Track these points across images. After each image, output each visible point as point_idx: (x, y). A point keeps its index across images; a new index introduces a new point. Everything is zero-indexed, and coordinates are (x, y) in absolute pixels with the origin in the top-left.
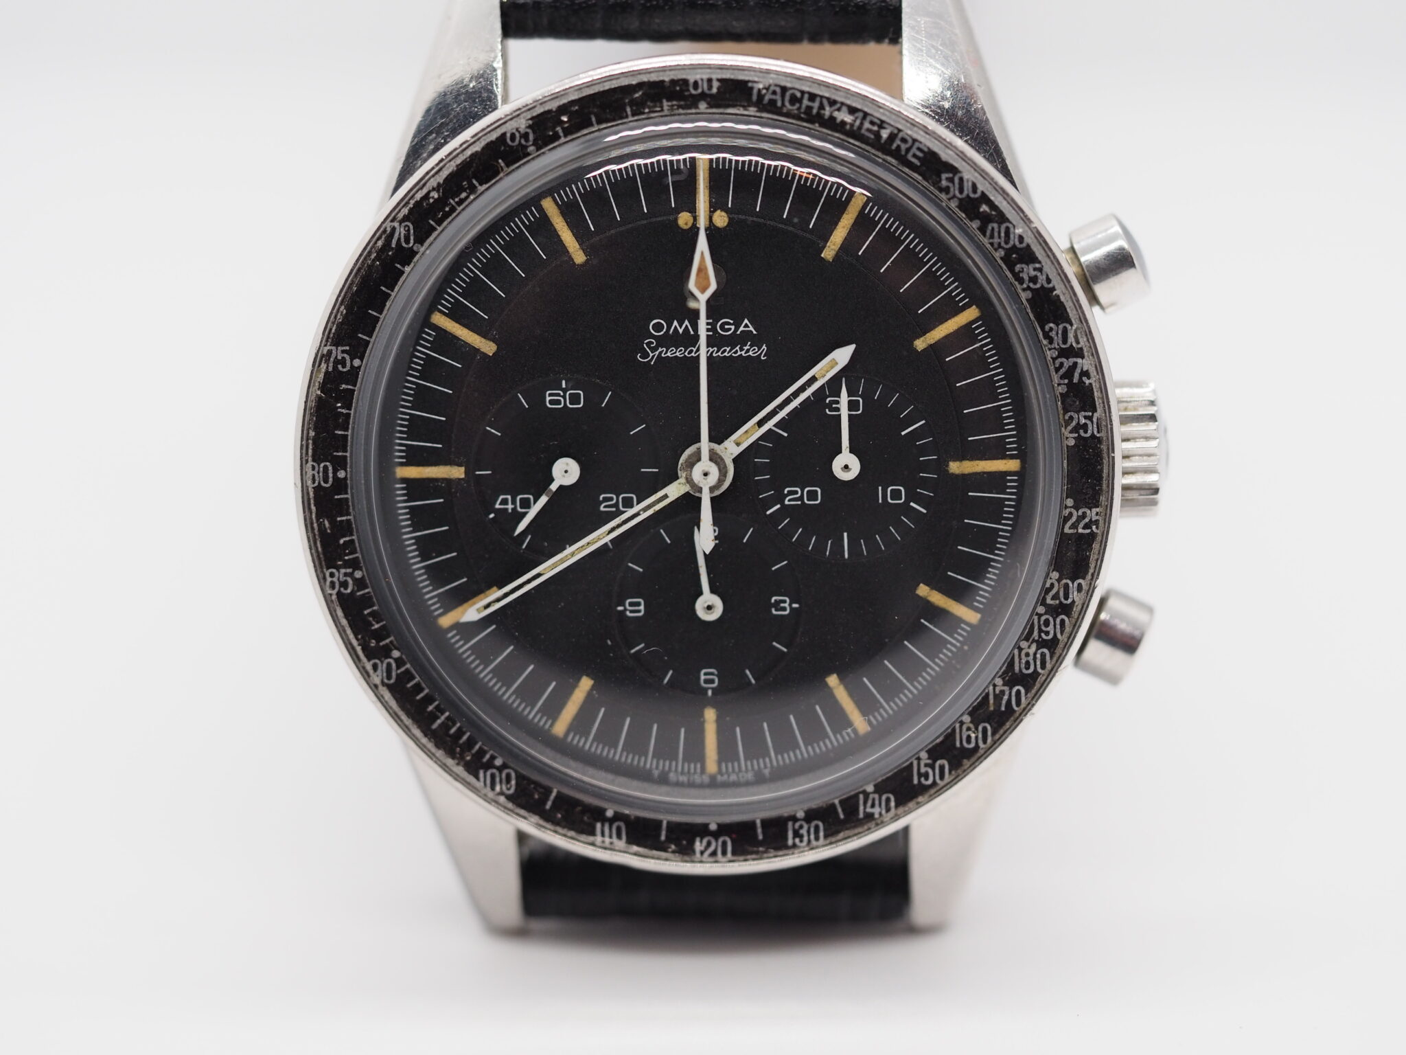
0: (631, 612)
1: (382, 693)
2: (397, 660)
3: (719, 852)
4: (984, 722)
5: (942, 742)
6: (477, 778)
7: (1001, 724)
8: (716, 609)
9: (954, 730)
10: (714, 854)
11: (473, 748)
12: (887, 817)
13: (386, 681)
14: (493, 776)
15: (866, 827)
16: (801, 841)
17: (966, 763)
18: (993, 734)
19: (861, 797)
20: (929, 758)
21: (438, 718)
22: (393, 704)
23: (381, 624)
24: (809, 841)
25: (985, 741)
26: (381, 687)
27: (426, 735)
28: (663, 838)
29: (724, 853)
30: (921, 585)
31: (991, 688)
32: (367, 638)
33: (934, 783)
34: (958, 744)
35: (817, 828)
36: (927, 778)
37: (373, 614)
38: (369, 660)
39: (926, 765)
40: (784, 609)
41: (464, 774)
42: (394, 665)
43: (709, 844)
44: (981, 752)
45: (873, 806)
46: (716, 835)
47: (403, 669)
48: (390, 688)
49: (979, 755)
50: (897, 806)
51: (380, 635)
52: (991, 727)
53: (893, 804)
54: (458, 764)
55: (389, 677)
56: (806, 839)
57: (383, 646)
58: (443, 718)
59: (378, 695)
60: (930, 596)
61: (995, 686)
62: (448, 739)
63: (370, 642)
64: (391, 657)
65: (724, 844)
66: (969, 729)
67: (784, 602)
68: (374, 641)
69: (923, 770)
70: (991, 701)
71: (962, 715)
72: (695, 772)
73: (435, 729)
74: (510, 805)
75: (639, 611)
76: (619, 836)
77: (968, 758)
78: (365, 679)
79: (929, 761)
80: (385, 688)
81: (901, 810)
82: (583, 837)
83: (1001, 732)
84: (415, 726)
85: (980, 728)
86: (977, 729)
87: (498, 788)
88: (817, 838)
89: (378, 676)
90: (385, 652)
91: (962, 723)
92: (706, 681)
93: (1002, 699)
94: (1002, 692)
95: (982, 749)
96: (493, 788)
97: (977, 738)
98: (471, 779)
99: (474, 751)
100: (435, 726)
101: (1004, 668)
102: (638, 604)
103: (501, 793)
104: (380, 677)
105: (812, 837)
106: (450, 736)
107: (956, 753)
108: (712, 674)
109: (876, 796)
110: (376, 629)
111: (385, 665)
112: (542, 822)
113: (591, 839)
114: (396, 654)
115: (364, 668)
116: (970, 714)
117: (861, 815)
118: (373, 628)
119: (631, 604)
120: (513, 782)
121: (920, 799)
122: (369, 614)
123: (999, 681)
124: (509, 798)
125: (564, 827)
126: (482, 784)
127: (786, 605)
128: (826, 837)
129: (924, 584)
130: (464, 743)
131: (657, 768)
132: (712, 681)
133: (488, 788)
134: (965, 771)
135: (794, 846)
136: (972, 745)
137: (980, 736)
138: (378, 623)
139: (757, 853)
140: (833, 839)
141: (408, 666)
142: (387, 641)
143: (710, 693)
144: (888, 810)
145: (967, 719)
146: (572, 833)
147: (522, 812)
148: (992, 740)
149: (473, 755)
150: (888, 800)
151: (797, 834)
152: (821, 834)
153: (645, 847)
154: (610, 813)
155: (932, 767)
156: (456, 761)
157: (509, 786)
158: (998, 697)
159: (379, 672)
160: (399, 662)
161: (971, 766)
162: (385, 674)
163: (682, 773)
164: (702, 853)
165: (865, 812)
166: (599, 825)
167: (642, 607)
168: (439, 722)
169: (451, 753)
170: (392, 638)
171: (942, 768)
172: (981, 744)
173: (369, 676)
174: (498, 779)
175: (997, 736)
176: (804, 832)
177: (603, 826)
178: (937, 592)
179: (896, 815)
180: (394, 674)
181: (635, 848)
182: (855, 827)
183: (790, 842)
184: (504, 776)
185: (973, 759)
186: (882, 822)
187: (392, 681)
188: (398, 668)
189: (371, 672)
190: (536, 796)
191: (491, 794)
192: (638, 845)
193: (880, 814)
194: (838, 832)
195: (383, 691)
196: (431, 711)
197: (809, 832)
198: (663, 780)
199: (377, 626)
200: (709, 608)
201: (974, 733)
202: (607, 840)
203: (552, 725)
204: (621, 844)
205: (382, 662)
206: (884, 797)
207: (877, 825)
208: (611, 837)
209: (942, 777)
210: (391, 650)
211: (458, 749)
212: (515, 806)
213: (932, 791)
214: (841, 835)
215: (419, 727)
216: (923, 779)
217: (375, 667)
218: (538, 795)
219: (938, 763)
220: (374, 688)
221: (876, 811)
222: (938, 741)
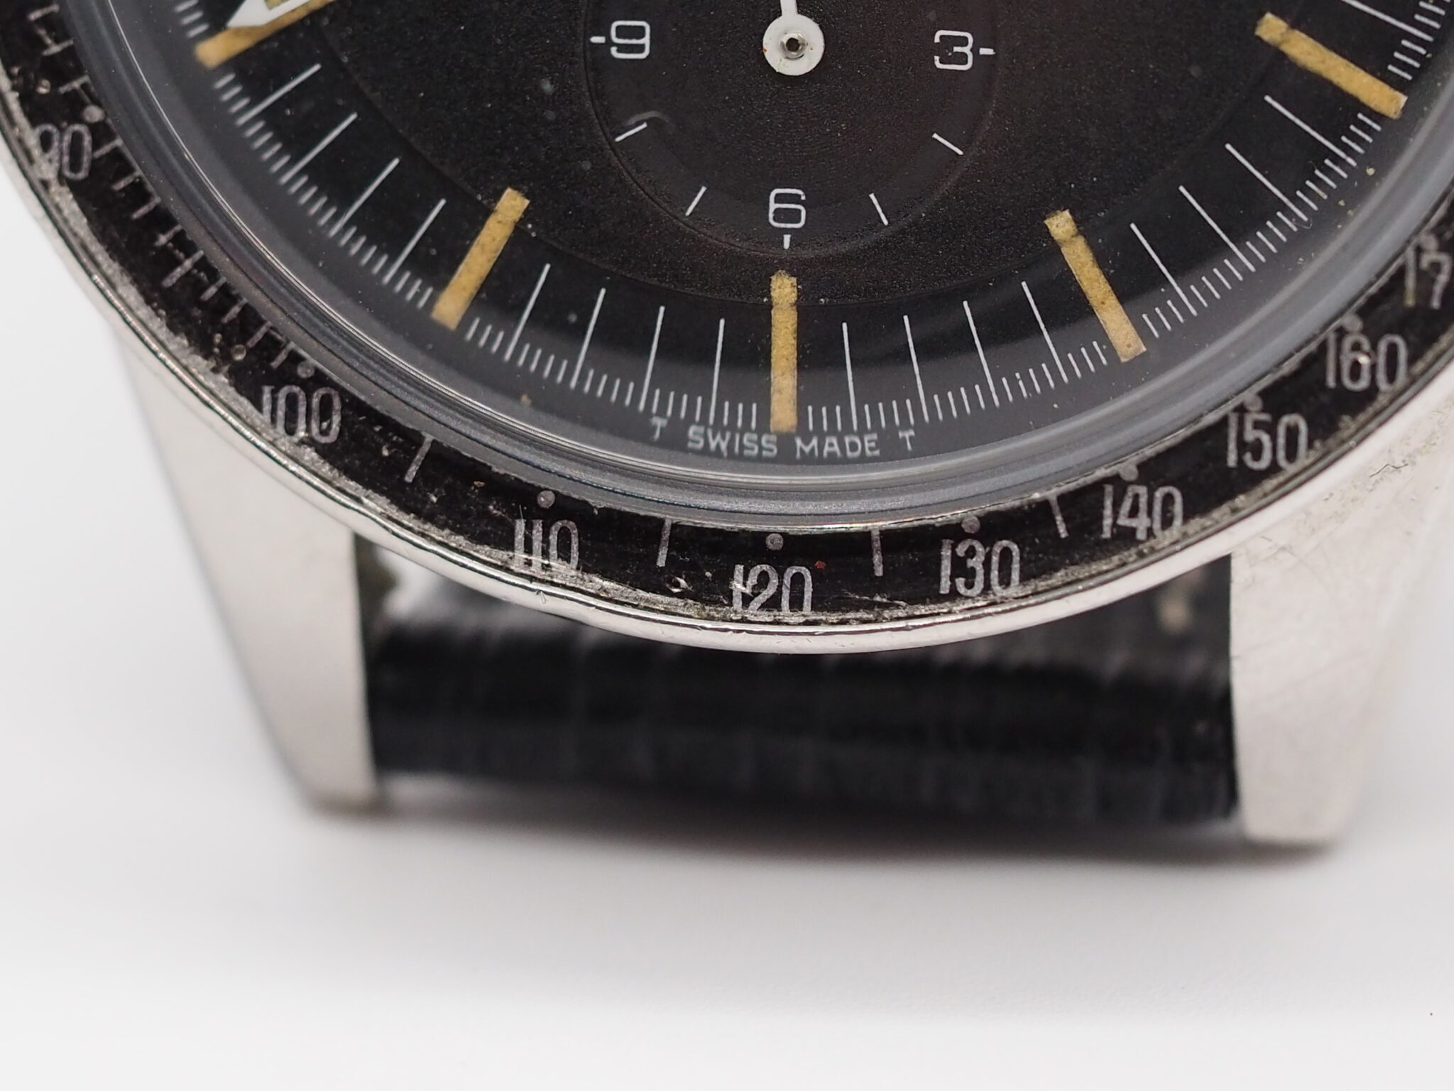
0: (622, 48)
1: (58, 199)
2: (94, 128)
3: (785, 603)
4: (1391, 331)
5: (1295, 374)
6: (258, 406)
7: (1432, 339)
8: (807, 50)
9: (1323, 347)
10: (773, 604)
11: (251, 335)
12: (1165, 538)
13: (67, 173)
14: (292, 401)
15: (1116, 559)
16: (969, 585)
17: (1348, 424)
18: (1412, 360)
19: (1109, 489)
20: (1263, 411)
21: (179, 263)
22: (80, 224)
23: (66, 44)
24: (987, 587)
25: (1391, 377)
26: (55, 188)
27: (148, 301)
28: (661, 562)
29: (796, 604)
30: (1269, 16)
31: (1410, 253)
32: (32, 75)
33: (1274, 469)
34: (1331, 382)
35: (1006, 555)
36: (1257, 456)
37: (45, 21)
38: (34, 123)
39: (1257, 425)
40: (962, 59)
41: (229, 393)
42: (87, 141)
43: (763, 580)
44: (1382, 400)
45: (1134, 513)
46: (781, 560)
47: (106, 149)
48: (77, 189)
49: (1377, 405)
50: (1186, 518)
51: (59, 70)
52: (1408, 344)
53: (1178, 508)
54: (215, 370)
55: (75, 166)
56: (980, 579)
57: (66, 94)
58: (188, 264)
59: (48, 203)
60: (1287, 41)
61: (1419, 250)
62: (197, 312)
63: (37, 84)
64: (81, 121)
65: (798, 580)
66: (1356, 347)
67: (964, 42)
68: (46, 82)
69: (1250, 435)
70: (1410, 282)
71: (1341, 313)
72: (747, 427)
73: (171, 289)
74: (326, 469)
75: (640, 48)
76: (564, 555)
77: (1354, 413)
78: (20, 166)
79: (1265, 417)
80: (66, 189)
81: (1196, 523)
82: (484, 552)
83: (1430, 356)
84: (126, 279)
85: (1383, 347)
86: (1374, 347)
87: (302, 434)
88: (1005, 581)
89: (50, 161)
90: (71, 108)
91: (1341, 333)
92: (779, 214)
93: (1433, 281)
94: (1436, 267)
95: (1385, 393)
96: (291, 431)
97: (1373, 367)
98: (244, 405)
99: (250, 344)
100: (169, 282)
101: (1441, 212)
102: (639, 32)
103: (310, 442)
104: (56, 165)
105: (995, 574)
106: (202, 305)
107: (1325, 398)
108: (794, 199)
109: (1142, 490)
110: (53, 57)
111: (67, 138)
112: (394, 512)
113: (500, 555)
114: (94, 113)
115: (21, 141)
116: (1361, 313)
117: (1107, 534)
118: (46, 53)
119: (621, 32)
120: (336, 419)
121: (1240, 500)
122: (44, 21)
123: (1431, 243)
124: (325, 452)
125: (442, 527)
126: (266, 417)
127: (967, 50)
128: (1024, 578)
129: (1274, 13)
130: (232, 322)
131: (661, 412)
132: (795, 216)
133: (280, 428)
134: (1343, 442)
135: (954, 595)
136: (1363, 384)
137: (1382, 360)
138: (57, 41)
139: (870, 606)
140: (1042, 585)
141: (118, 142)
142: (76, 84)
143: (787, 238)
144: (1167, 522)
145: (1352, 322)
146: (459, 541)
147: (352, 485)
148: (1408, 373)
149: (250, 352)
150: (1168, 499)
151: (960, 567)
152: (1015, 576)
153: (621, 581)
154: (546, 500)
155: (1271, 429)
156: (213, 364)
157: (325, 425)
158: (1426, 278)
159: (53, 152)
160: (101, 133)
161: (1358, 431)
162: (66, 159)
163: (718, 427)
164: (747, 600)
165: (1114, 525)
166: (520, 525)
167: (646, 41)
168: (178, 272)
169: (202, 345)
170: (85, 79)
171: (1292, 433)
172: (1383, 385)
173: (31, 161)
174: (302, 410)
175: (1420, 366)
176: (976, 563)
177: (529, 527)
178: (1303, 35)
179: (1185, 535)
180: (86, 160)
181: (598, 582)
182: (1092, 559)
183: (945, 587)
184: (315, 401)
185: (1362, 417)
186: (1153, 550)
187: (82, 175)
188: (96, 145)
189: (36, 152)
190: (386, 453)
191: (285, 442)
192: (605, 575)
193: (1150, 533)
194: (1052, 569)
195: (60, 194)
196: (164, 247)
197: (987, 564)
198: (674, 442)
199: (55, 49)
200: (793, 46)
201: (1368, 354)
202: (537, 559)
203: (432, 300)
204: (565, 571)
205: (62, 131)
206: (1159, 494)
207: (1141, 555)
208: (545, 554)
209: (1291, 455)
210: (83, 105)
211: (218, 338)
212: (335, 471)
213: (1269, 484)
214: (1059, 576)
215: (135, 281)
216: (1248, 457)
217: (45, 142)
218: (389, 449)
219: (1287, 420)
220: (40, 189)
221: (1141, 523)
222: (1287, 368)
